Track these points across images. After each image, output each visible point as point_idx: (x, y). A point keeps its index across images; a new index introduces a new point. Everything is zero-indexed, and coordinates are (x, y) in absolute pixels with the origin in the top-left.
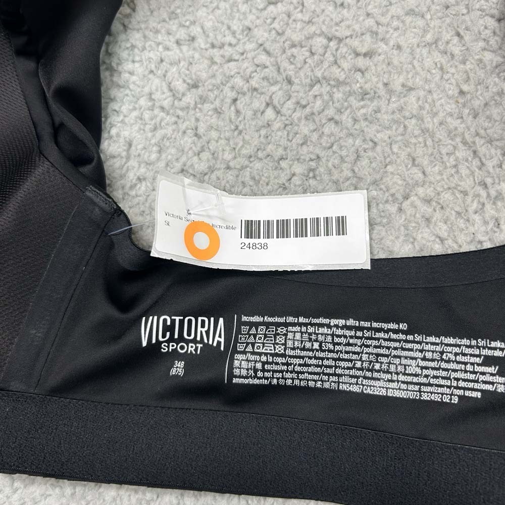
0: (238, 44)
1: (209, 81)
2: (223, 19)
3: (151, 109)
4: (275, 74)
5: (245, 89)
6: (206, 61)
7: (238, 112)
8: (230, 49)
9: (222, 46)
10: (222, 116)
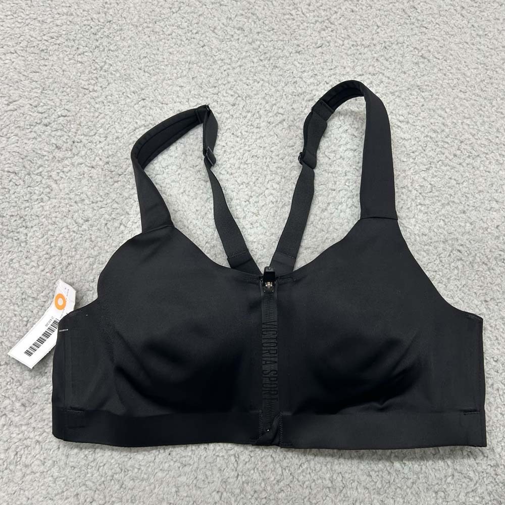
0: (104, 200)
1: (94, 217)
2: (95, 190)
3: (69, 232)
4: (122, 211)
5: (110, 219)
6: (91, 209)
7: (108, 229)
8: (101, 203)
9: (97, 202)
10: (102, 231)
